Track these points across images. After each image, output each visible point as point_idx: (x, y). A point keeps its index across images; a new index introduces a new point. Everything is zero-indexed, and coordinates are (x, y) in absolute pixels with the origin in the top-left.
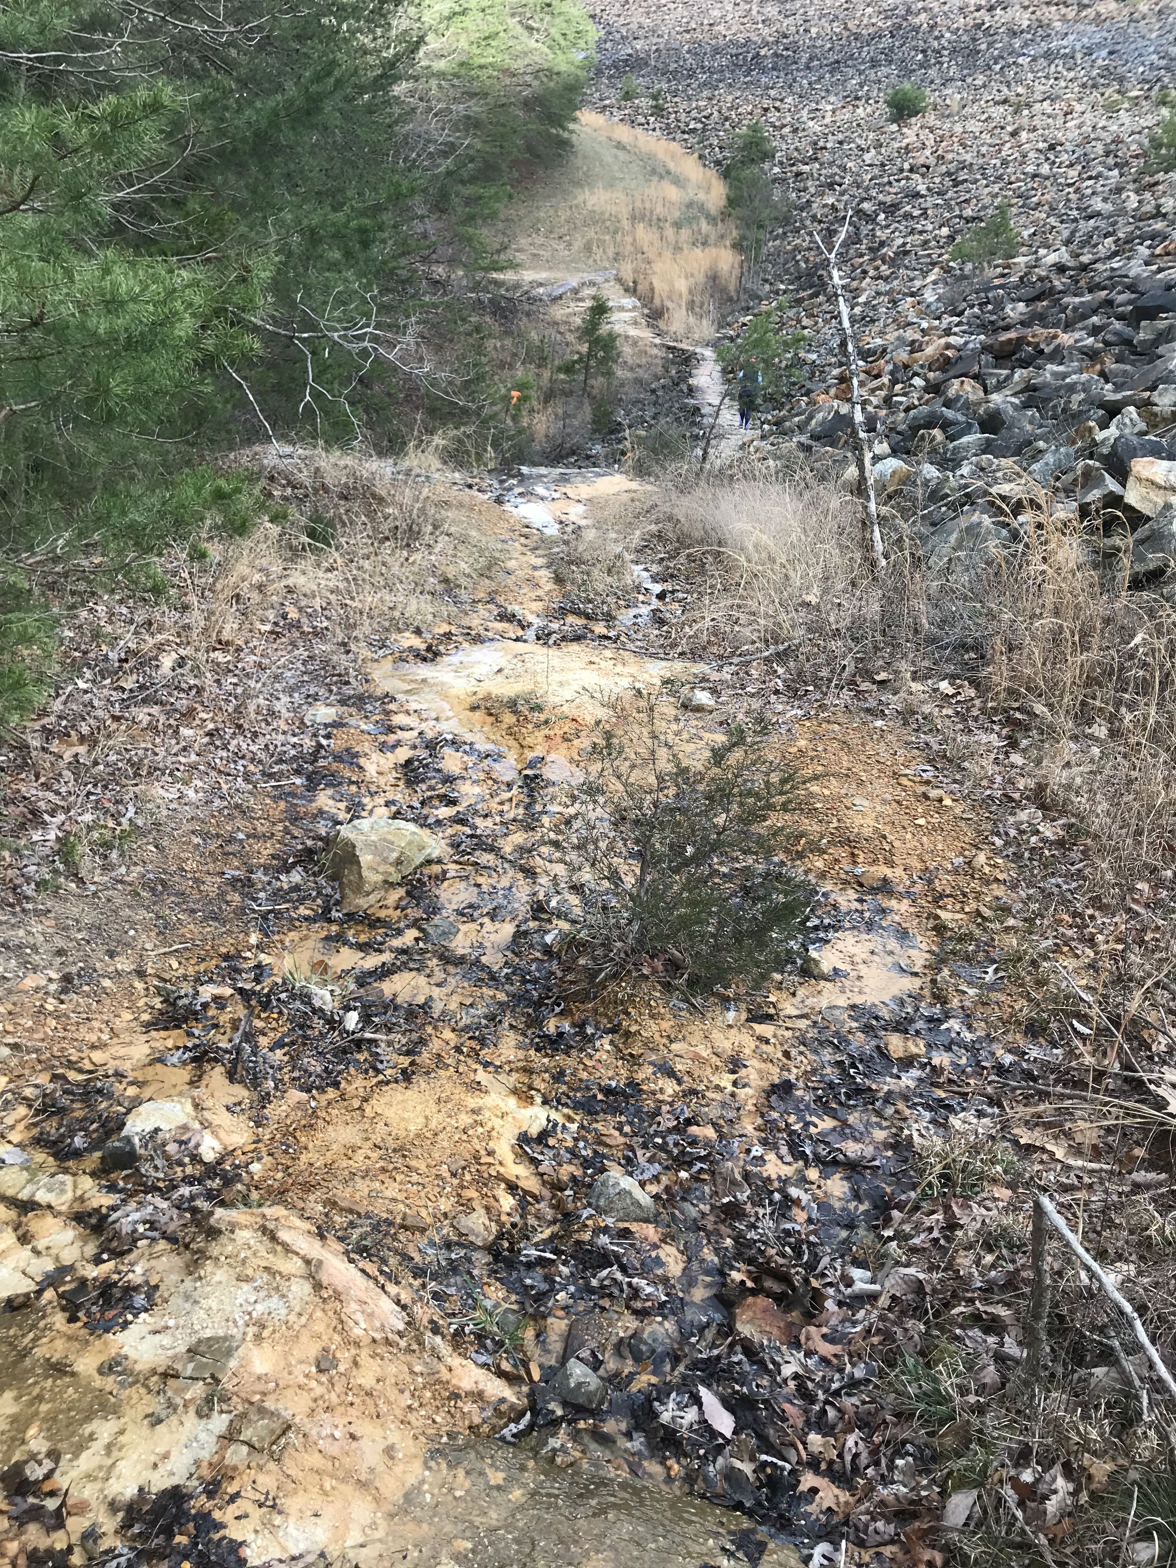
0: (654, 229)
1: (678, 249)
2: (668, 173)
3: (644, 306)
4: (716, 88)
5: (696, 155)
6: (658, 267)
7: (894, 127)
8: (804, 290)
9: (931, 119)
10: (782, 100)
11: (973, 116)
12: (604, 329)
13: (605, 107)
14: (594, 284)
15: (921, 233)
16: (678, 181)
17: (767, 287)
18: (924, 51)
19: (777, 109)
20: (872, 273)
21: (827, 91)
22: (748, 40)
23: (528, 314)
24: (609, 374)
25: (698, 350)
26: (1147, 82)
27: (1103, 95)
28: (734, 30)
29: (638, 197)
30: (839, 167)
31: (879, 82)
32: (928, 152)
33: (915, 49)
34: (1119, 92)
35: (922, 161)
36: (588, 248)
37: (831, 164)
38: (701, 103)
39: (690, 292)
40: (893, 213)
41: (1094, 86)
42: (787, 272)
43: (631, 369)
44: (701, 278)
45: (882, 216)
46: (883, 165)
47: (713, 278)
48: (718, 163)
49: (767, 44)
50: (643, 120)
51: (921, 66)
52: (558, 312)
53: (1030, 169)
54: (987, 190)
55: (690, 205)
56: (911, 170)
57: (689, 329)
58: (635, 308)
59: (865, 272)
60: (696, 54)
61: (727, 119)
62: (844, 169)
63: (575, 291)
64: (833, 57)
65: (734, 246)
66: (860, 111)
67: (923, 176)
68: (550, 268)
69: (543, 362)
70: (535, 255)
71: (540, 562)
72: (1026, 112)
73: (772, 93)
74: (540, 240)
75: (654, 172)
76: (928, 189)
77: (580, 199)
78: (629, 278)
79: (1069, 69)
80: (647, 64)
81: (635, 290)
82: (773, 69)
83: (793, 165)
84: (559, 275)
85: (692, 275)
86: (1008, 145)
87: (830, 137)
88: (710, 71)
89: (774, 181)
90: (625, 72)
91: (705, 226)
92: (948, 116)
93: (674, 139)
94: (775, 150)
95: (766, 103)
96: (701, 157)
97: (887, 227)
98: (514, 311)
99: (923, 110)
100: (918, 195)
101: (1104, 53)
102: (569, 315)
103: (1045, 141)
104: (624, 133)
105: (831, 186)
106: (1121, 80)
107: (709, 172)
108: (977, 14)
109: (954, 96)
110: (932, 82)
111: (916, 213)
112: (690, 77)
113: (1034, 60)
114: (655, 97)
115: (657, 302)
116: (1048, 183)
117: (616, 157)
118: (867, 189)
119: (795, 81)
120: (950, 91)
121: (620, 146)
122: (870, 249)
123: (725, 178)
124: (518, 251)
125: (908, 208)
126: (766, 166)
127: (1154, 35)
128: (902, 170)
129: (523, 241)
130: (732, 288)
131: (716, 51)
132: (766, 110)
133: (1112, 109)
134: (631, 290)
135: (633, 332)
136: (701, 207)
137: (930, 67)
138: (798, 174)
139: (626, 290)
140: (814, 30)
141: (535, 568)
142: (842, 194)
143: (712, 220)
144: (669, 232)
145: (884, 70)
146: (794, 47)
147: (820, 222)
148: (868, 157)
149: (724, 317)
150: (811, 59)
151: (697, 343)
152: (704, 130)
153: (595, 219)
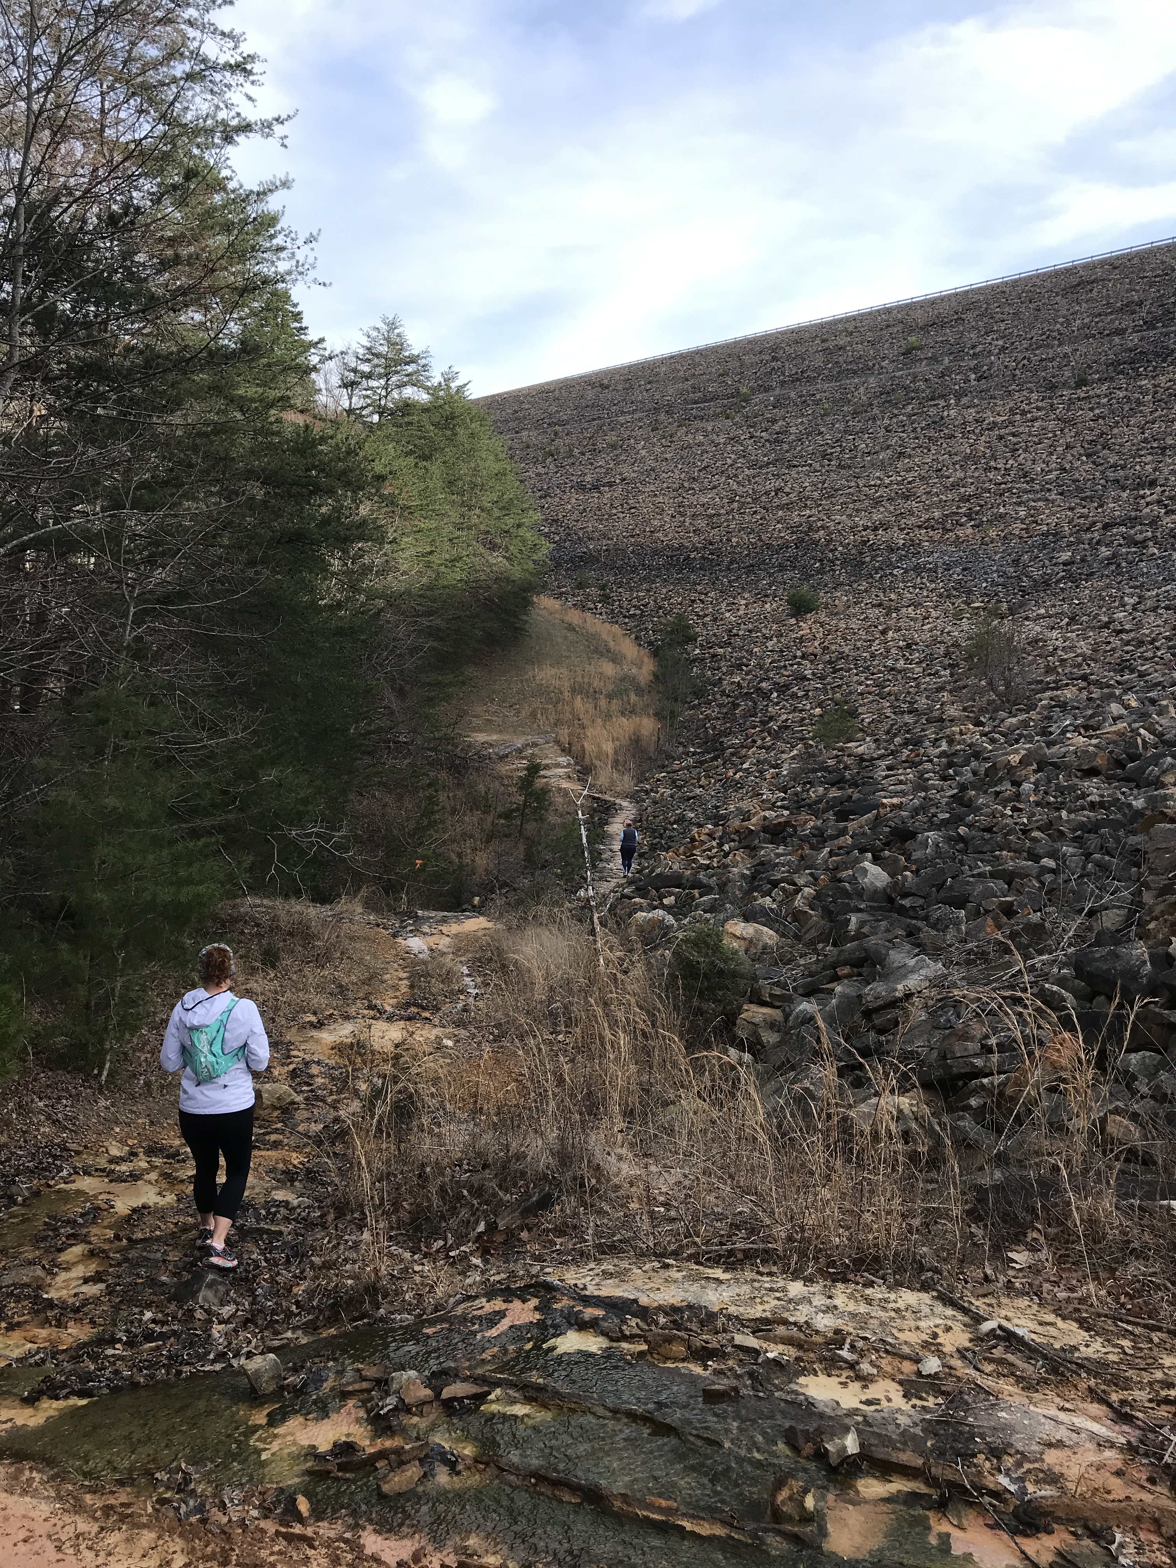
0: (590, 700)
1: (608, 716)
2: (609, 651)
3: (576, 764)
4: (654, 582)
5: (633, 636)
6: (590, 732)
7: (793, 621)
8: (709, 753)
9: (823, 616)
10: (706, 594)
11: (855, 615)
12: (539, 783)
13: (561, 594)
14: (537, 745)
15: (801, 711)
16: (616, 659)
17: (681, 749)
18: (821, 561)
19: (702, 601)
20: (759, 742)
21: (743, 588)
22: (682, 545)
23: (477, 770)
24: (542, 819)
25: (618, 801)
26: (987, 595)
27: (953, 604)
28: (670, 536)
29: (580, 673)
30: (747, 651)
31: (785, 583)
32: (816, 644)
33: (814, 558)
34: (965, 603)
35: (810, 650)
36: (533, 715)
37: (741, 648)
38: (640, 594)
39: (616, 753)
40: (784, 692)
41: (948, 597)
42: (697, 736)
44: (625, 741)
45: (775, 694)
46: (782, 651)
47: (636, 741)
48: (650, 643)
49: (696, 549)
50: (592, 606)
51: (819, 572)
52: (504, 769)
53: (889, 663)
54: (856, 678)
55: (623, 680)
56: (803, 657)
57: (612, 783)
58: (569, 765)
59: (754, 741)
60: (639, 554)
61: (660, 608)
62: (751, 653)
63: (520, 751)
64: (749, 562)
65: (656, 715)
66: (767, 606)
67: (811, 662)
68: (500, 731)
69: (487, 809)
70: (488, 720)
71: (405, 975)
72: (894, 615)
73: (699, 588)
74: (494, 708)
75: (596, 651)
76: (813, 674)
77: (530, 673)
78: (565, 738)
79: (932, 581)
80: (598, 561)
81: (570, 751)
82: (701, 569)
83: (711, 648)
84: (507, 737)
85: (618, 739)
86: (877, 642)
87: (742, 626)
88: (650, 568)
89: (694, 661)
90: (580, 566)
91: (633, 698)
92: (836, 614)
93: (617, 622)
94: (697, 635)
95: (694, 595)
96: (637, 638)
97: (777, 704)
98: (467, 769)
99: (816, 609)
100: (804, 678)
101: (958, 570)
102: (511, 771)
103: (904, 640)
104: (575, 617)
105: (739, 667)
106: (970, 592)
107: (642, 652)
108: (864, 533)
109: (842, 598)
110: (826, 585)
111: (800, 694)
112: (633, 572)
113: (906, 571)
114: (603, 588)
115: (587, 761)
116: (899, 677)
117: (566, 638)
118: (767, 670)
119: (717, 579)
120: (839, 594)
121: (571, 628)
122: (760, 722)
123: (655, 656)
124: (474, 716)
125: (795, 689)
126: (689, 648)
127: (997, 558)
128: (795, 657)
129: (479, 709)
130: (652, 749)
131: (656, 552)
132: (693, 601)
133: (958, 616)
134: (566, 751)
135: (565, 785)
136: (633, 680)
137: (825, 573)
138: (714, 656)
139: (563, 750)
140: (734, 540)
141: (401, 979)
142: (747, 674)
143: (639, 691)
144: (603, 703)
145: (789, 574)
146: (718, 552)
147: (728, 696)
148: (770, 644)
149: (643, 773)
150: (731, 562)
151: (618, 795)
152: (642, 616)
153: (543, 691)
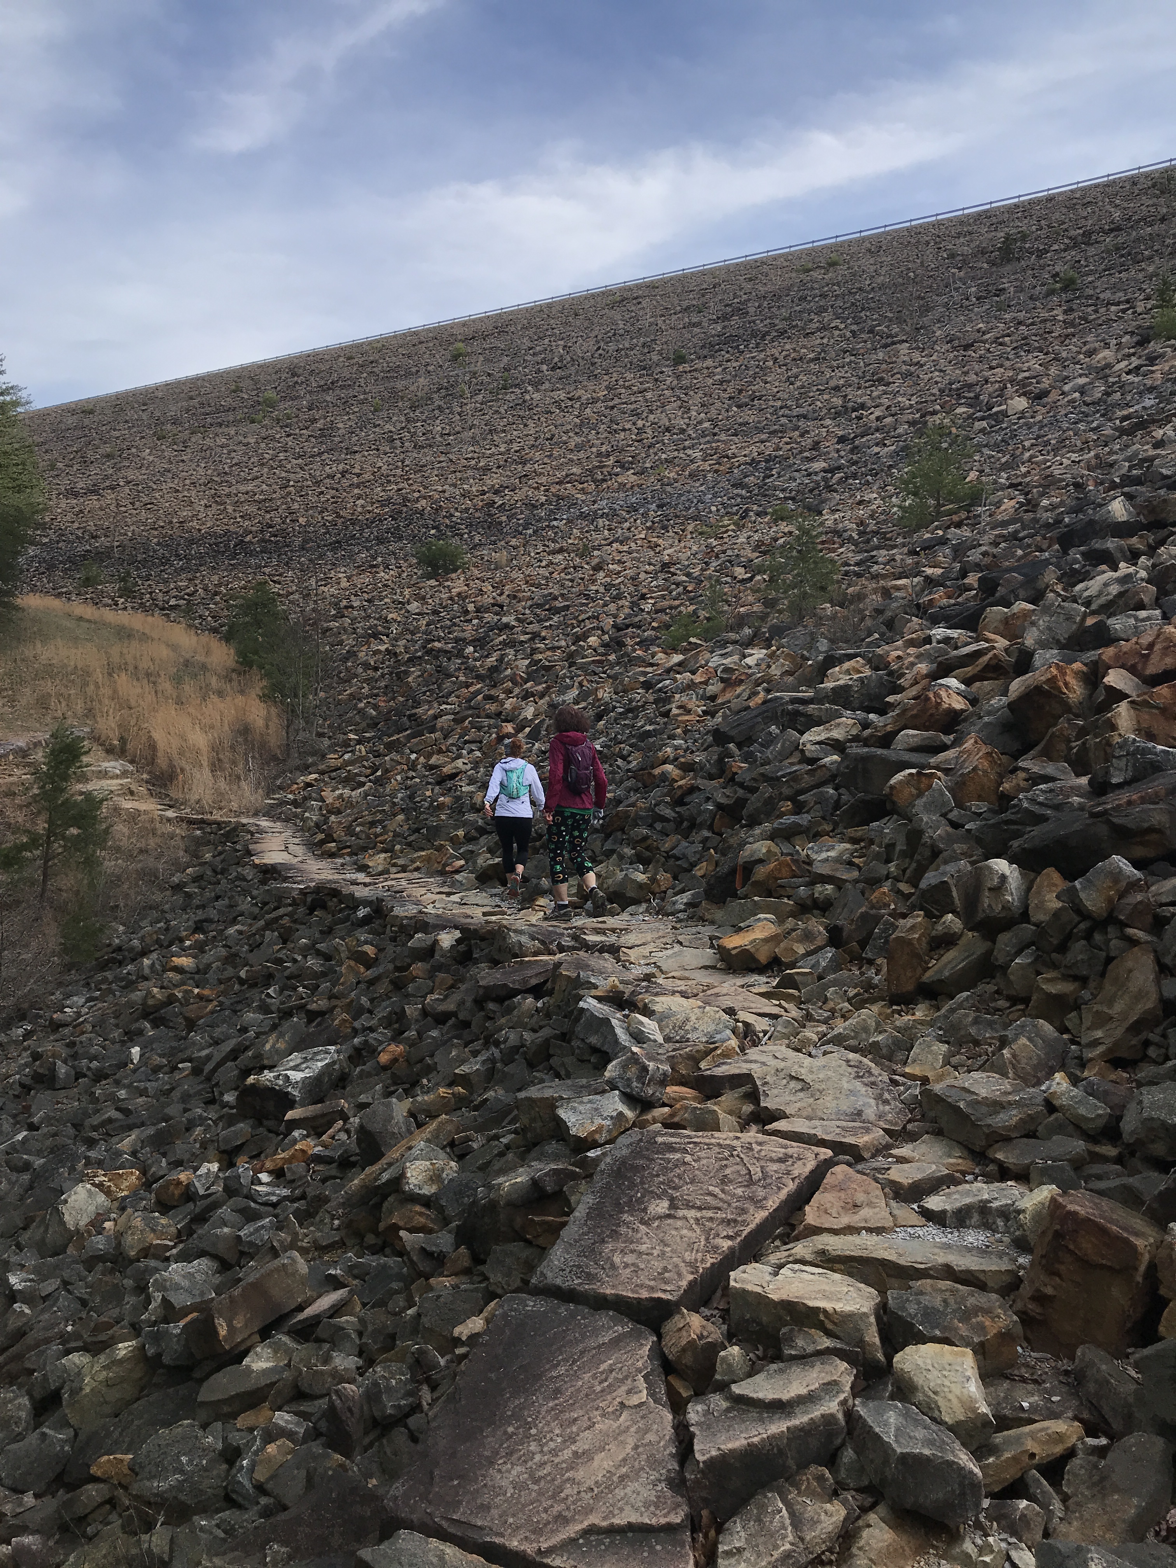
0: (143, 682)
1: (182, 701)
3: (141, 769)
4: (197, 571)
5: (183, 626)
6: (157, 720)
7: (433, 582)
9: (475, 573)
10: (280, 575)
13: (61, 594)
19: (277, 582)
28: (209, 524)
30: (378, 620)
37: (366, 618)
38: (181, 584)
39: (213, 748)
43: (130, 857)
44: (226, 731)
48: (214, 630)
50: (110, 602)
55: (187, 663)
57: (221, 796)
58: (125, 774)
60: (168, 546)
61: (215, 594)
62: (385, 620)
65: (263, 697)
66: (381, 575)
73: (267, 570)
75: (130, 637)
78: (112, 736)
80: (109, 557)
81: (124, 751)
82: (263, 552)
85: (214, 728)
87: (353, 597)
88: (187, 558)
90: (83, 565)
92: (496, 569)
93: (152, 615)
95: (262, 578)
96: (190, 626)
99: (462, 567)
104: (88, 613)
105: (375, 636)
107: (204, 639)
109: (492, 555)
110: (458, 548)
112: (163, 564)
113: (571, 521)
119: (291, 559)
120: (484, 552)
123: (228, 642)
130: (275, 743)
134: (118, 751)
135: (129, 805)
136: (204, 666)
139: (111, 752)
140: (302, 520)
143: (222, 676)
144: (166, 686)
146: (283, 534)
148: (412, 608)
149: (273, 777)
151: (240, 813)
152: (189, 605)
153: (54, 672)
